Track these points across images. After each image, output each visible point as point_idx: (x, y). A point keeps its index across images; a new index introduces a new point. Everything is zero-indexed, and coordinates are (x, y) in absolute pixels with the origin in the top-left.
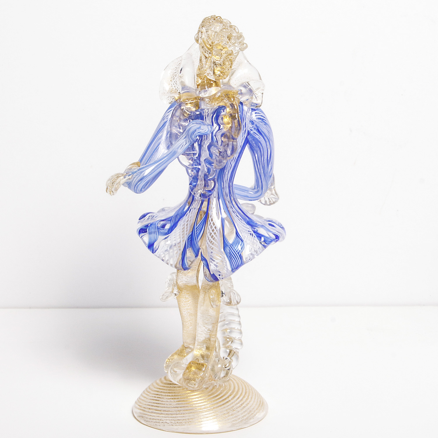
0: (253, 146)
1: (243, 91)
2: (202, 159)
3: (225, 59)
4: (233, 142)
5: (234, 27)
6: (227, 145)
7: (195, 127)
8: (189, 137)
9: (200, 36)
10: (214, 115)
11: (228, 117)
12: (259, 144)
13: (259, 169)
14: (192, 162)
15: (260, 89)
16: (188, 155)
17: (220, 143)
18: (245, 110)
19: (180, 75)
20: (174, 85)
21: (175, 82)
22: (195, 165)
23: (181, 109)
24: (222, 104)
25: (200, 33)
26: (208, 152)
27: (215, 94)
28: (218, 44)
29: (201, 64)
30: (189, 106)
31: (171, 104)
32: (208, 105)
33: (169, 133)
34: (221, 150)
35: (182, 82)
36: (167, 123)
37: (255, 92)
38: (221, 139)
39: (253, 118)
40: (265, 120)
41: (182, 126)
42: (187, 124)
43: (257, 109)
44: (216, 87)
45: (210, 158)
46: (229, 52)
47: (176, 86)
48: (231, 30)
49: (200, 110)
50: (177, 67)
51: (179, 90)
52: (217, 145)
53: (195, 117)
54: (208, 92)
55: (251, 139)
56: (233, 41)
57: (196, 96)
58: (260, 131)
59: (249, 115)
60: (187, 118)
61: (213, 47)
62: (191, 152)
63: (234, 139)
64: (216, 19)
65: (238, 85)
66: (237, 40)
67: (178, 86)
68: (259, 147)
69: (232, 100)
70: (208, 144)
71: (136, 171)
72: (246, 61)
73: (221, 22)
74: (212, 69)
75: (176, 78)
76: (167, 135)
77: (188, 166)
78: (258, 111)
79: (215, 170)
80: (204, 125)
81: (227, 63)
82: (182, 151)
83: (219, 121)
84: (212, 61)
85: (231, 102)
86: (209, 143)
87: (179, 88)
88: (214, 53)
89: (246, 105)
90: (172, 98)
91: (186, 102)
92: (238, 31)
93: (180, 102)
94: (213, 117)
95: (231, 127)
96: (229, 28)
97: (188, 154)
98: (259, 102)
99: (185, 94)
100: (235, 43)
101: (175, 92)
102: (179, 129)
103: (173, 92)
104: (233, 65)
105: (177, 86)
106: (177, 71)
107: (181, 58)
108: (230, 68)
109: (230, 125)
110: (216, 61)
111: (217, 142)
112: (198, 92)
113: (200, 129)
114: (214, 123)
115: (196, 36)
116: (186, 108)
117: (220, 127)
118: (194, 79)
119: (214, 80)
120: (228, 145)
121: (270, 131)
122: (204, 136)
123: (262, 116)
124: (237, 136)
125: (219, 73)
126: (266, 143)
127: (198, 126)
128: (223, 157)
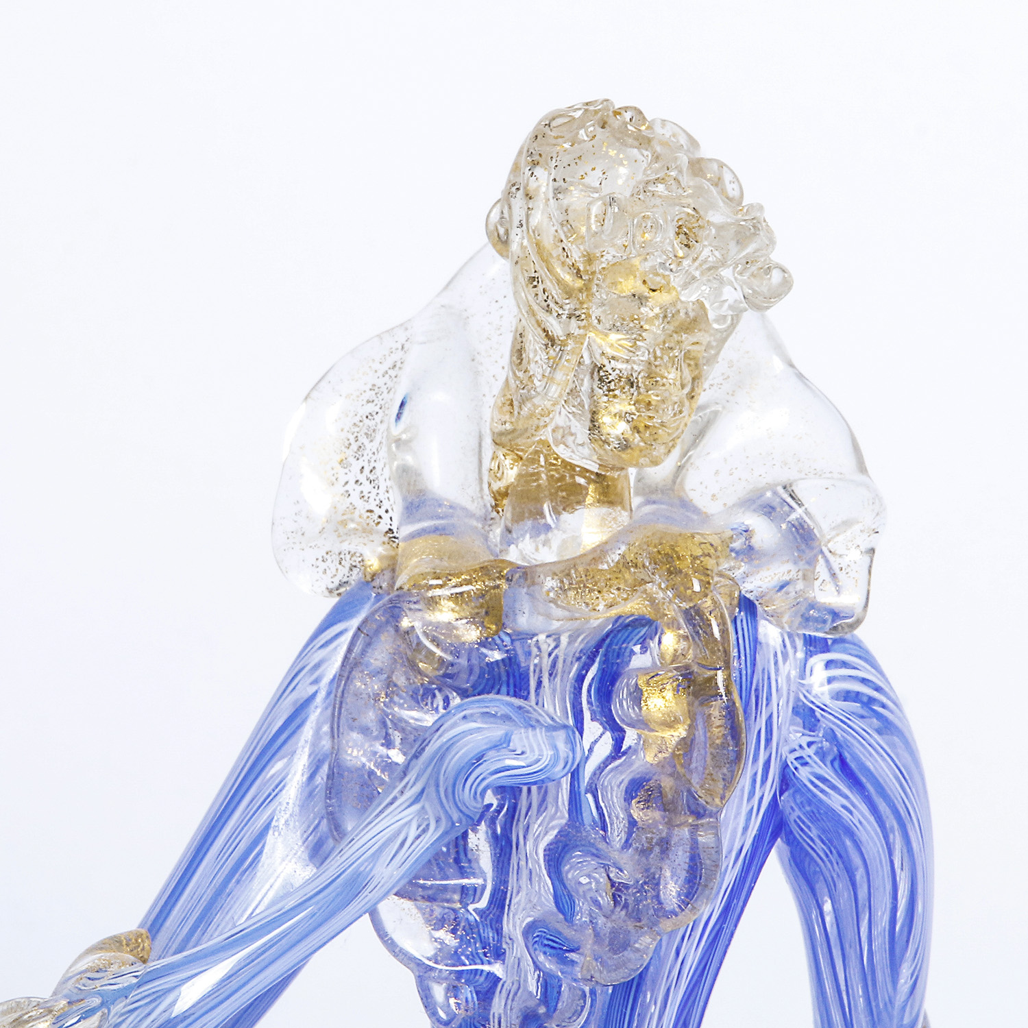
0: (807, 854)
1: (756, 542)
2: (514, 924)
3: (659, 353)
4: (694, 829)
5: (715, 166)
6: (657, 849)
7: (478, 737)
8: (442, 790)
9: (518, 212)
10: (586, 667)
11: (668, 687)
12: (848, 843)
13: (843, 988)
14: (450, 940)
15: (857, 527)
16: (431, 899)
17: (617, 832)
18: (768, 645)
19: (396, 431)
20: (361, 488)
21: (367, 470)
22: (473, 959)
23: (397, 629)
24: (634, 606)
25: (518, 202)
26: (549, 882)
27: (600, 553)
28: (622, 267)
29: (520, 374)
30: (445, 614)
31: (337, 599)
32: (557, 612)
33: (325, 769)
34: (624, 877)
35: (405, 471)
36: (312, 707)
37: (830, 545)
38: (627, 811)
39: (816, 690)
40: (884, 706)
41: (403, 730)
42: (429, 719)
43: (835, 641)
44: (604, 510)
45: (561, 916)
46: (682, 314)
47: (373, 496)
48: (699, 191)
49: (507, 640)
50: (380, 382)
51: (386, 517)
52: (602, 845)
53: (481, 676)
54: (556, 538)
55: (798, 812)
56: (707, 252)
57: (485, 558)
58: (853, 765)
59: (793, 673)
60: (431, 683)
61: (590, 280)
62: (447, 878)
63: (698, 815)
64: (615, 123)
65: (731, 500)
66: (733, 246)
67: (381, 497)
68: (843, 858)
69: (697, 588)
70: (551, 836)
71: (130, 988)
72: (778, 365)
73: (644, 141)
74: (581, 405)
75: (375, 444)
76: (312, 777)
77: (431, 964)
78: (845, 651)
79: (587, 989)
80: (531, 724)
81: (672, 375)
82: (397, 874)
83: (615, 709)
84: (587, 361)
85: (691, 600)
86: (555, 832)
87: (386, 505)
88: (596, 312)
89: (775, 617)
90: (347, 564)
91: (430, 594)
92: (736, 193)
93: (392, 585)
94: (580, 679)
95: (687, 744)
96: (686, 180)
97: (430, 892)
98: (847, 599)
99: (421, 543)
100: (723, 263)
101: (364, 531)
102: (383, 750)
103: (352, 525)
104: (706, 385)
105: (375, 491)
106: (377, 409)
107: (401, 336)
108: (687, 403)
109: (681, 732)
110: (606, 362)
111: (604, 828)
112: (497, 533)
113: (504, 752)
114: (587, 715)
115: (495, 216)
116: (427, 624)
117: (623, 739)
118: (475, 460)
119: (595, 468)
120: (665, 845)
121: (909, 773)
122: (525, 789)
123: (864, 681)
124: (722, 798)
125: (622, 428)
126: (886, 837)
127: (496, 732)
128: (636, 916)
